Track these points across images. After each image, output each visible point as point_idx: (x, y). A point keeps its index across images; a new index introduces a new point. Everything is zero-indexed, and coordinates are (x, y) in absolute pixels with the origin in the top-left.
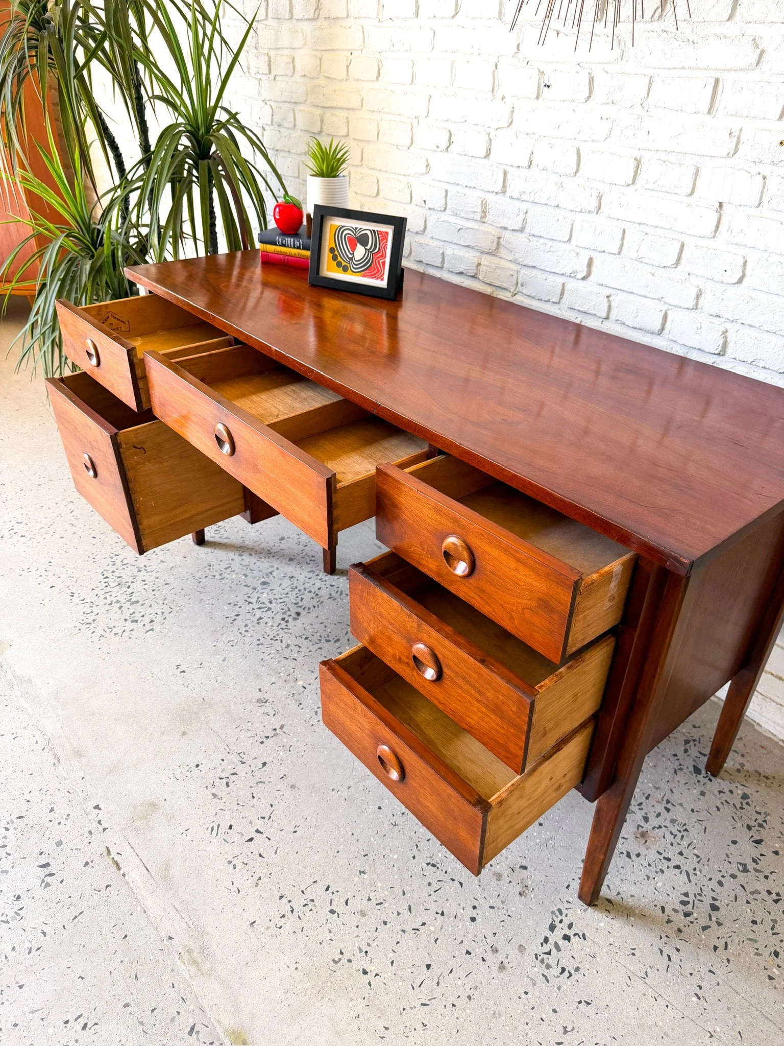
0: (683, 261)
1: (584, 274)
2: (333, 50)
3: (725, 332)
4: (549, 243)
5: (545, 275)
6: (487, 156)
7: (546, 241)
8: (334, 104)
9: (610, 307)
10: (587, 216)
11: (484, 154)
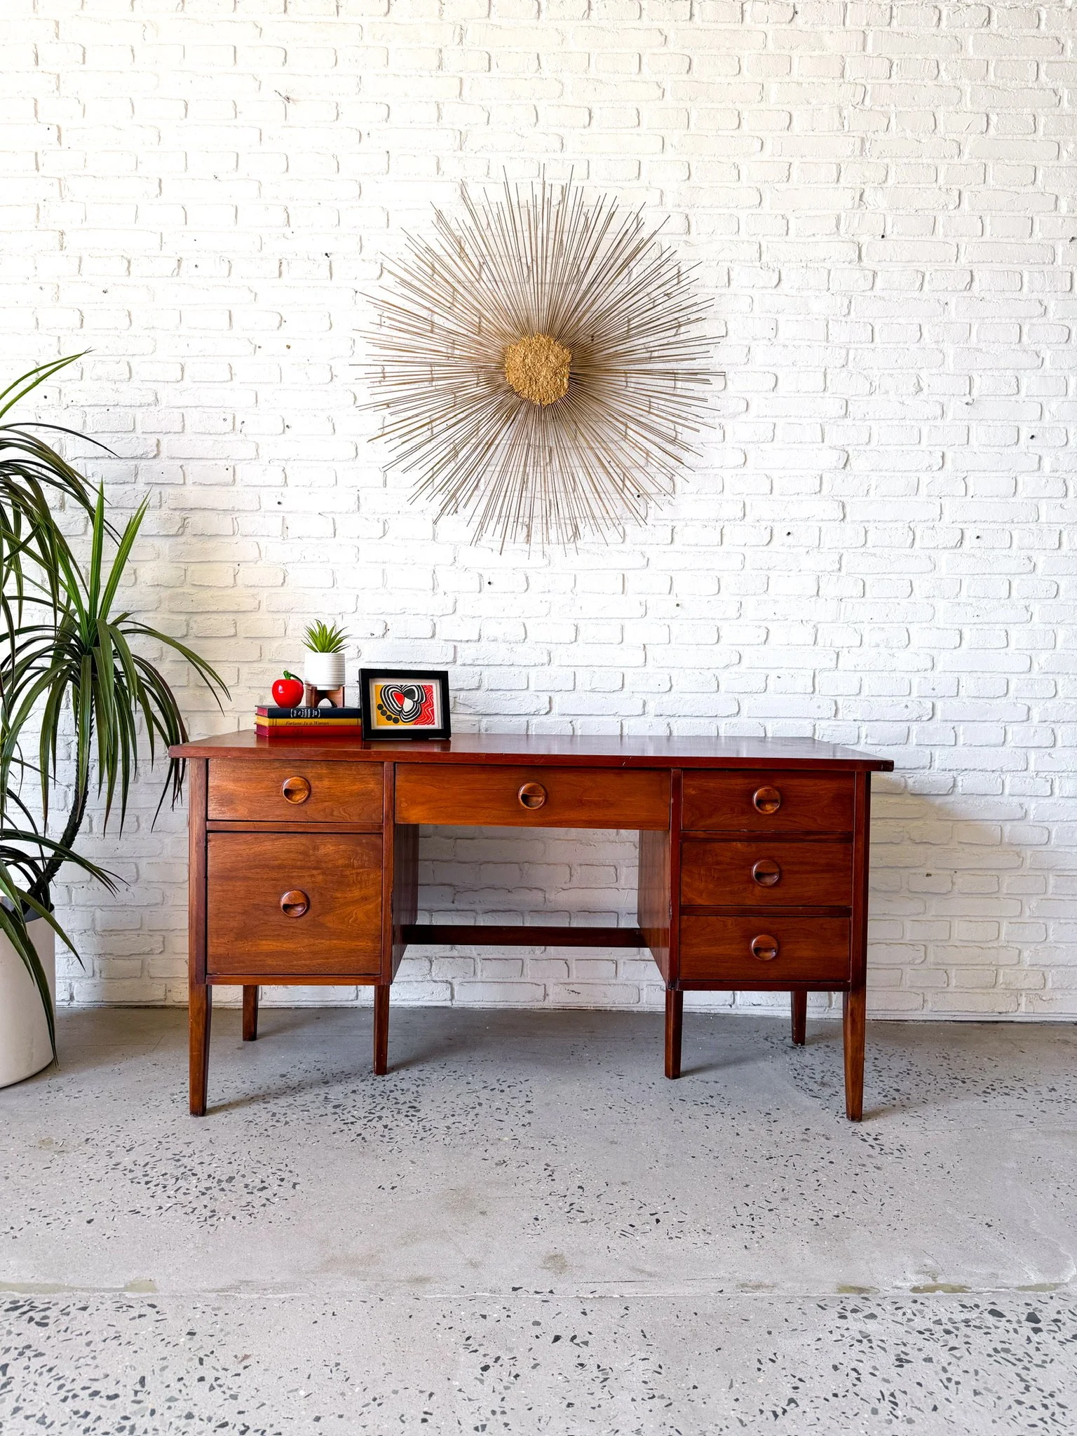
0: (626, 685)
1: (548, 710)
2: (209, 561)
3: (668, 724)
4: (508, 693)
5: (508, 718)
6: (433, 636)
7: (504, 692)
8: (214, 608)
9: (573, 729)
10: (539, 668)
11: (430, 635)
